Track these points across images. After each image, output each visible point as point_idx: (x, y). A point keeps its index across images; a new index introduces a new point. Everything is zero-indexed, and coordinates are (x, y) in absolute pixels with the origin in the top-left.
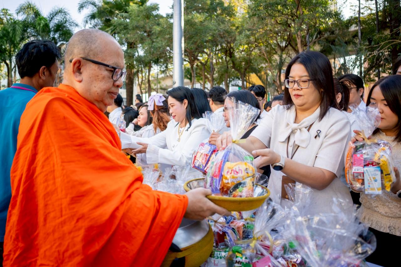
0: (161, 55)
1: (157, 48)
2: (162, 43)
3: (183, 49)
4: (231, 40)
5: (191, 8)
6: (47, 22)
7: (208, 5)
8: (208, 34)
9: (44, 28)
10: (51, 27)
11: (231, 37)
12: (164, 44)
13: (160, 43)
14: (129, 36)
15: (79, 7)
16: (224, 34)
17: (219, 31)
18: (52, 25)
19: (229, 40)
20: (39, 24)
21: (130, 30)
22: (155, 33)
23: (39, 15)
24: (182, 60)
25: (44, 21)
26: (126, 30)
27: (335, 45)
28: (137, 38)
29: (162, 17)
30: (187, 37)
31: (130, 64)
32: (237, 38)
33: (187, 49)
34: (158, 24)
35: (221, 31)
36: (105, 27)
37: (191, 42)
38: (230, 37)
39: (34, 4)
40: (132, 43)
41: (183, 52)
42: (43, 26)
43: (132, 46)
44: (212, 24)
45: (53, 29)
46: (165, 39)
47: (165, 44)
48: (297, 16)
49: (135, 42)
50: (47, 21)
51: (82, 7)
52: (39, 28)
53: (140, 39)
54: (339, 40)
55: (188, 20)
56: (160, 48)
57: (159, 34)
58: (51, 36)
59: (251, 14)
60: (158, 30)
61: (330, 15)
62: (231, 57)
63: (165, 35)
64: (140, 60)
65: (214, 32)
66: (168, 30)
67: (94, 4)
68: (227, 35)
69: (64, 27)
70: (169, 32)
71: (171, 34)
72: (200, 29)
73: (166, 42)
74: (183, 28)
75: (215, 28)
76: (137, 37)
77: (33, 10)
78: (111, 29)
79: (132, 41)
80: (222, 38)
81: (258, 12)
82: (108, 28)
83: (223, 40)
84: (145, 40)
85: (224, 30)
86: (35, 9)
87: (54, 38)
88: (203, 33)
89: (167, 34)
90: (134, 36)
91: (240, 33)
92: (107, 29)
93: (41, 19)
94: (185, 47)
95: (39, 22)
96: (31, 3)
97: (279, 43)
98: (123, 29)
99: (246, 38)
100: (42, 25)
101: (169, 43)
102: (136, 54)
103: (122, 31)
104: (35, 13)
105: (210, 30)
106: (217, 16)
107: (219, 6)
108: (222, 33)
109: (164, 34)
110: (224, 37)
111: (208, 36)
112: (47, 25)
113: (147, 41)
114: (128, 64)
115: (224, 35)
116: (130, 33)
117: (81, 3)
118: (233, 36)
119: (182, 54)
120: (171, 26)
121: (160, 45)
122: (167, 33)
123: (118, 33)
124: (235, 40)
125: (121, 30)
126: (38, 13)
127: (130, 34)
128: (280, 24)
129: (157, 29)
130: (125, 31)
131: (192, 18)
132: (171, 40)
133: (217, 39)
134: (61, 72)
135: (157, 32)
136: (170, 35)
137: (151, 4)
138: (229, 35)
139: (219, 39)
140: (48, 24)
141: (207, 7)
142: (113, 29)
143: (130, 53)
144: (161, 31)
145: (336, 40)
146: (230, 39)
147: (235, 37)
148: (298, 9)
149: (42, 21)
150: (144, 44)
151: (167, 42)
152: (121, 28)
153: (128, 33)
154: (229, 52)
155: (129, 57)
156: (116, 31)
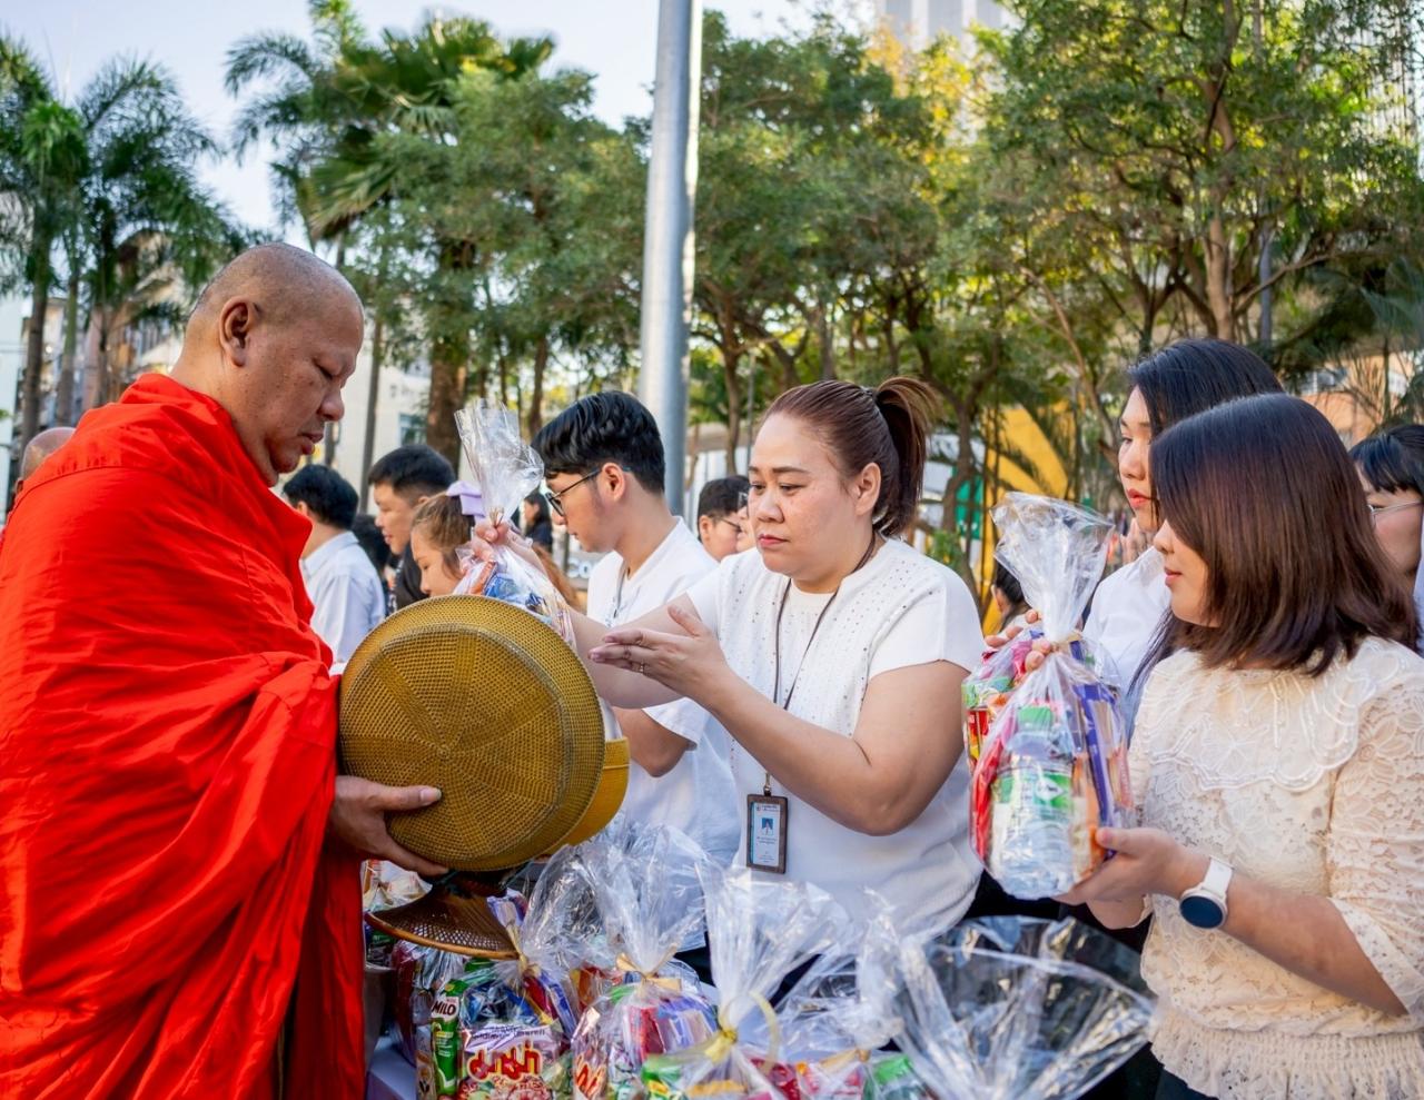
0: (592, 306)
1: (570, 273)
2: (596, 254)
3: (689, 284)
4: (915, 252)
5: (741, 99)
6: (74, 131)
7: (815, 90)
8: (809, 218)
9: (60, 155)
10: (91, 155)
11: (915, 239)
12: (604, 255)
13: (586, 250)
14: (449, 210)
15: (231, 66)
16: (882, 221)
17: (861, 208)
18: (97, 143)
19: (906, 249)
20: (38, 138)
21: (456, 185)
22: (566, 203)
23: (43, 96)
24: (682, 333)
25: (62, 126)
26: (439, 185)
27: (1383, 293)
28: (482, 224)
29: (605, 133)
30: (711, 228)
31: (447, 339)
32: (943, 241)
33: (710, 286)
34: (586, 167)
35: (873, 205)
36: (342, 165)
37: (729, 252)
38: (910, 235)
39: (23, 41)
40: (463, 243)
41: (688, 297)
42: (55, 146)
43: (458, 256)
44: (828, 177)
45: (99, 164)
46: (612, 233)
47: (609, 258)
48: (1207, 160)
49: (473, 240)
50: (73, 123)
51: (242, 67)
52: (37, 157)
53: (497, 228)
54: (1400, 267)
55: (720, 155)
56: (584, 272)
57: (583, 209)
58: (92, 193)
59: (1003, 137)
60: (581, 193)
61: (1357, 155)
62: (912, 325)
63: (611, 216)
64: (497, 325)
65: (836, 212)
66: (627, 193)
67: (299, 58)
68: (895, 226)
69: (155, 154)
70: (631, 201)
71: (638, 210)
72: (770, 197)
73: (614, 245)
74: (691, 191)
75: (842, 195)
76: (485, 217)
77: (14, 73)
78: (372, 177)
79: (464, 237)
80: (872, 238)
81: (1034, 133)
82: (355, 170)
83: (880, 247)
84: (522, 233)
85: (886, 204)
86: (27, 69)
87: (102, 204)
88: (783, 214)
89: (622, 213)
90: (472, 212)
91: (957, 221)
92: (352, 177)
93: (46, 116)
94: (697, 276)
95: (40, 126)
96: (8, 38)
97: (1141, 272)
98: (426, 180)
99: (978, 246)
100: (49, 143)
101: (628, 254)
102: (481, 295)
103: (421, 189)
104: (23, 83)
105: (818, 202)
106: (858, 140)
107: (873, 92)
108: (874, 219)
109: (608, 210)
110: (883, 237)
111: (805, 230)
112: (72, 146)
113: (531, 239)
114: (441, 341)
115: (885, 228)
116: (454, 198)
117: (240, 48)
118: (924, 233)
119: (681, 306)
120: (638, 177)
121: (586, 262)
122: (619, 207)
123: (404, 195)
124: (931, 251)
125: (414, 185)
126: (37, 84)
127: (455, 204)
128: (1135, 187)
129: (578, 184)
130: (432, 189)
131: (739, 146)
132: (635, 239)
133: (851, 246)
134: (130, 362)
135: (577, 200)
136: (633, 218)
137: (560, 73)
138: (903, 229)
139: (860, 243)
140: (80, 137)
141: (813, 99)
142: (378, 177)
143: (451, 290)
144: (594, 198)
145: (1390, 269)
146: (911, 245)
147: (935, 238)
148: (1215, 123)
149: (53, 126)
150: (516, 253)
151: (622, 249)
152: (414, 176)
153: (447, 200)
154: (907, 304)
155: (445, 308)
156: (394, 187)
